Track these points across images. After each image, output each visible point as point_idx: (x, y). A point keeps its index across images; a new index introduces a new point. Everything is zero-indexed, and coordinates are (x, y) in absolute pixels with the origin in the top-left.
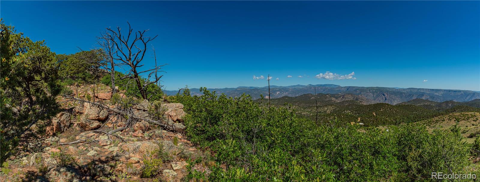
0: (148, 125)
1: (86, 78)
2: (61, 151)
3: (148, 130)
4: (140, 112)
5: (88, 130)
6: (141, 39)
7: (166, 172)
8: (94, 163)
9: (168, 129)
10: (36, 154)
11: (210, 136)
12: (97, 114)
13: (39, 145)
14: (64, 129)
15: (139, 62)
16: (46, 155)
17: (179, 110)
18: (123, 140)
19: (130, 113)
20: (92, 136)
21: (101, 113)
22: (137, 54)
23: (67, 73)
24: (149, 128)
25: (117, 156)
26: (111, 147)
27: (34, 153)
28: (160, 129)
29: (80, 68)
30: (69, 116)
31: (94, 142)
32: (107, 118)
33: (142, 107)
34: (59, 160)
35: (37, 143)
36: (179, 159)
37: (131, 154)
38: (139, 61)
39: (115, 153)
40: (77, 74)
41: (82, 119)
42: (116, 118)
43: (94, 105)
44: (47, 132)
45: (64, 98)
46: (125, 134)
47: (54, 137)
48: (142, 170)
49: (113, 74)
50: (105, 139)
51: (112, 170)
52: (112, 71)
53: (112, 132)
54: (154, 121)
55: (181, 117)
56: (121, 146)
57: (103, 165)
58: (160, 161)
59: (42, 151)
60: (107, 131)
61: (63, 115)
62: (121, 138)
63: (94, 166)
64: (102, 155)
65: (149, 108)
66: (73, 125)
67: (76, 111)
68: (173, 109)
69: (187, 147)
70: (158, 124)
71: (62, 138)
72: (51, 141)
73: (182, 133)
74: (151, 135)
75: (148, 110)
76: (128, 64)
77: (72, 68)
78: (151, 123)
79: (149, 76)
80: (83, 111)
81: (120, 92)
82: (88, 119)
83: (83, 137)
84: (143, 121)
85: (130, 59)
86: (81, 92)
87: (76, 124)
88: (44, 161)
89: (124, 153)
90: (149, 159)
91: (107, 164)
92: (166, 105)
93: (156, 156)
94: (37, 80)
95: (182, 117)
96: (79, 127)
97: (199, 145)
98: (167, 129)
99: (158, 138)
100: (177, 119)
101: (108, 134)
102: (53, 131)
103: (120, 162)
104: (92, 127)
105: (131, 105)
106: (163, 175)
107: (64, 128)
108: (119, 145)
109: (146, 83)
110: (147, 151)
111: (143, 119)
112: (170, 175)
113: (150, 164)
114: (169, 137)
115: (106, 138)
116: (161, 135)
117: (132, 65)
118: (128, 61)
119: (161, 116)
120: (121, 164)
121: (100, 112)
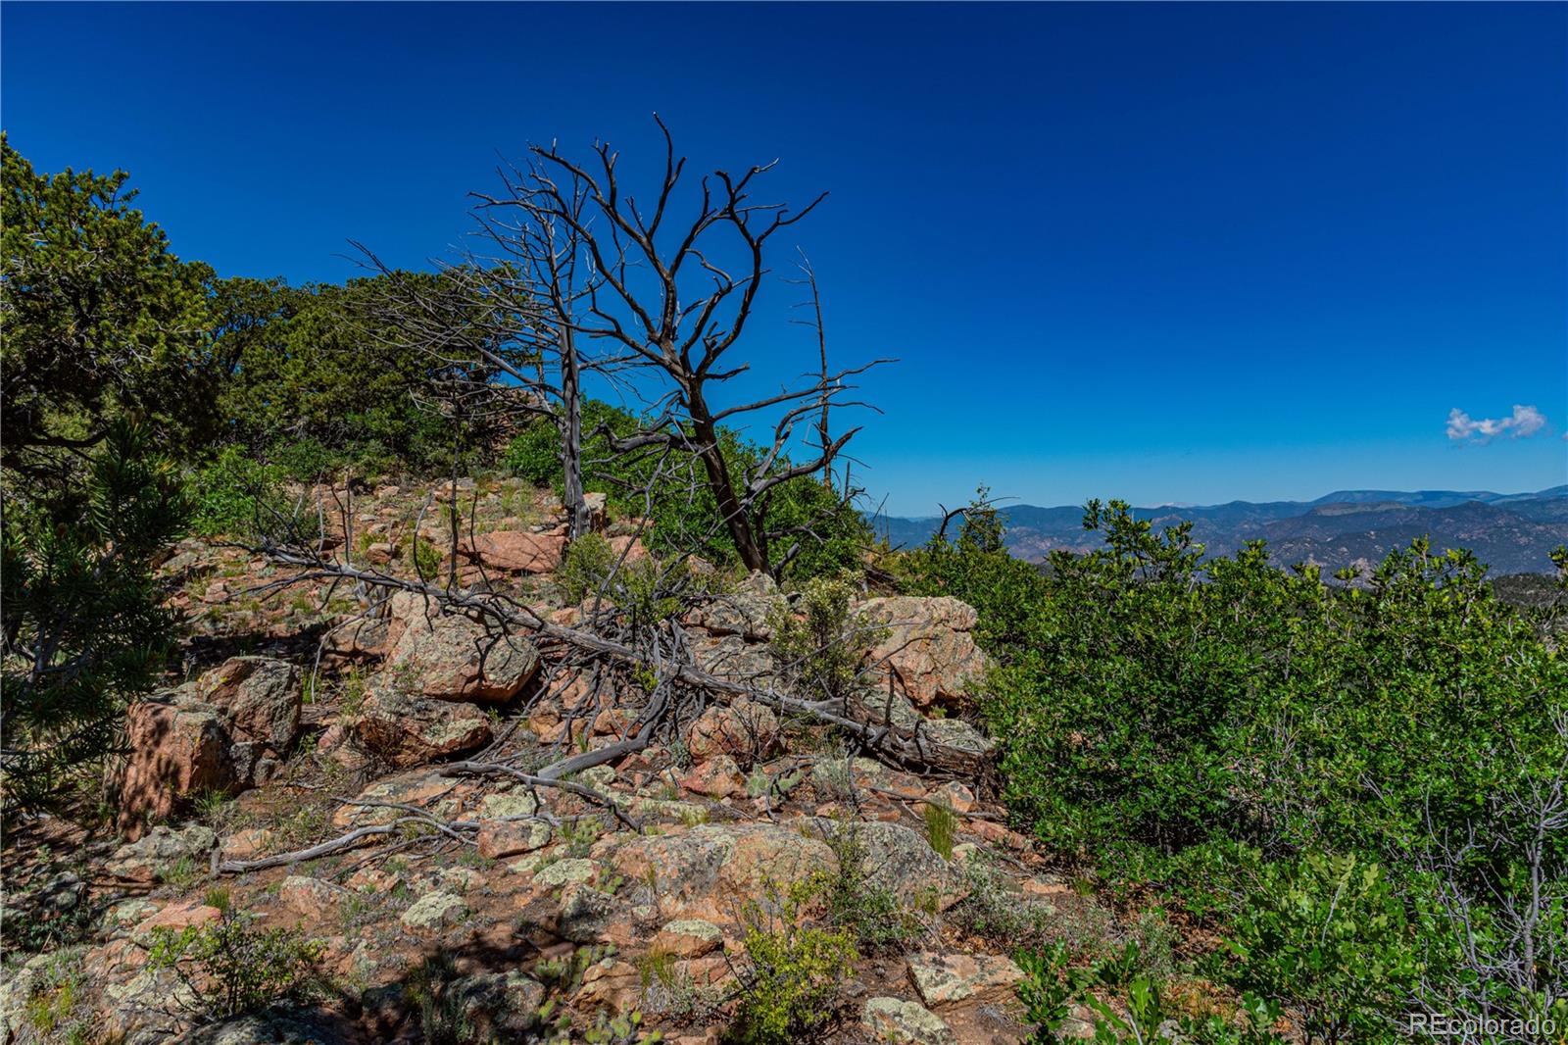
0: (769, 723)
1: (413, 437)
2: (226, 912)
3: (770, 757)
4: (728, 648)
5: (414, 766)
6: (733, 217)
7: (882, 1015)
8: (443, 967)
9: (891, 756)
10: (39, 960)
11: (1163, 814)
12: (473, 663)
13: (64, 898)
14: (252, 769)
15: (719, 350)
16: (114, 961)
17: (950, 640)
18: (622, 820)
19: (667, 654)
20: (434, 802)
21: (495, 657)
22: (707, 302)
23: (292, 401)
24: (777, 744)
25: (583, 913)
26: (552, 861)
27: (18, 957)
28: (842, 749)
29: (375, 373)
30: (292, 678)
31: (447, 834)
32: (530, 686)
33: (737, 617)
34: (204, 980)
35: (49, 887)
36: (959, 939)
37: (669, 904)
38: (720, 341)
39: (571, 901)
40: (357, 411)
41: (378, 696)
42: (583, 686)
43: (453, 608)
44: (133, 798)
45: (261, 565)
46: (639, 778)
47: (179, 828)
48: (737, 994)
49: (571, 419)
50: (515, 815)
51: (550, 1004)
52: (564, 398)
53: (558, 774)
54: (806, 704)
55: (961, 682)
56: (611, 852)
57: (495, 978)
58: (846, 944)
59: (87, 932)
60: (527, 767)
61: (246, 676)
62: (611, 806)
63: (444, 989)
64: (494, 915)
65: (781, 623)
66: (317, 740)
67: (340, 648)
68: (916, 634)
69: (1009, 875)
70: (829, 722)
71: (239, 829)
72: (159, 856)
73: (976, 781)
74: (785, 784)
75: (774, 634)
76: (660, 362)
77: (325, 373)
78: (789, 715)
79: (781, 435)
80: (384, 645)
81: (611, 528)
82: (411, 698)
83: (381, 812)
84: (741, 702)
85: (669, 332)
86: (376, 527)
87: (335, 732)
88: (96, 999)
89: (628, 896)
90: (780, 928)
91: (525, 966)
92: (880, 606)
93: (820, 915)
94: (60, 441)
95: (968, 682)
96: (355, 747)
97: (1087, 864)
98: (881, 755)
99: (832, 807)
100: (938, 694)
101: (533, 782)
102: (177, 785)
103: (599, 948)
104: (441, 742)
105: (673, 604)
106: (860, 1031)
107: (254, 762)
108: (599, 848)
109: (760, 474)
110: (768, 884)
111: (741, 686)
112: (905, 1032)
113: (788, 962)
114: (896, 800)
115: (523, 806)
116: (847, 789)
117: (680, 370)
118: (658, 342)
119: (846, 672)
120: (606, 963)
121: (489, 648)
